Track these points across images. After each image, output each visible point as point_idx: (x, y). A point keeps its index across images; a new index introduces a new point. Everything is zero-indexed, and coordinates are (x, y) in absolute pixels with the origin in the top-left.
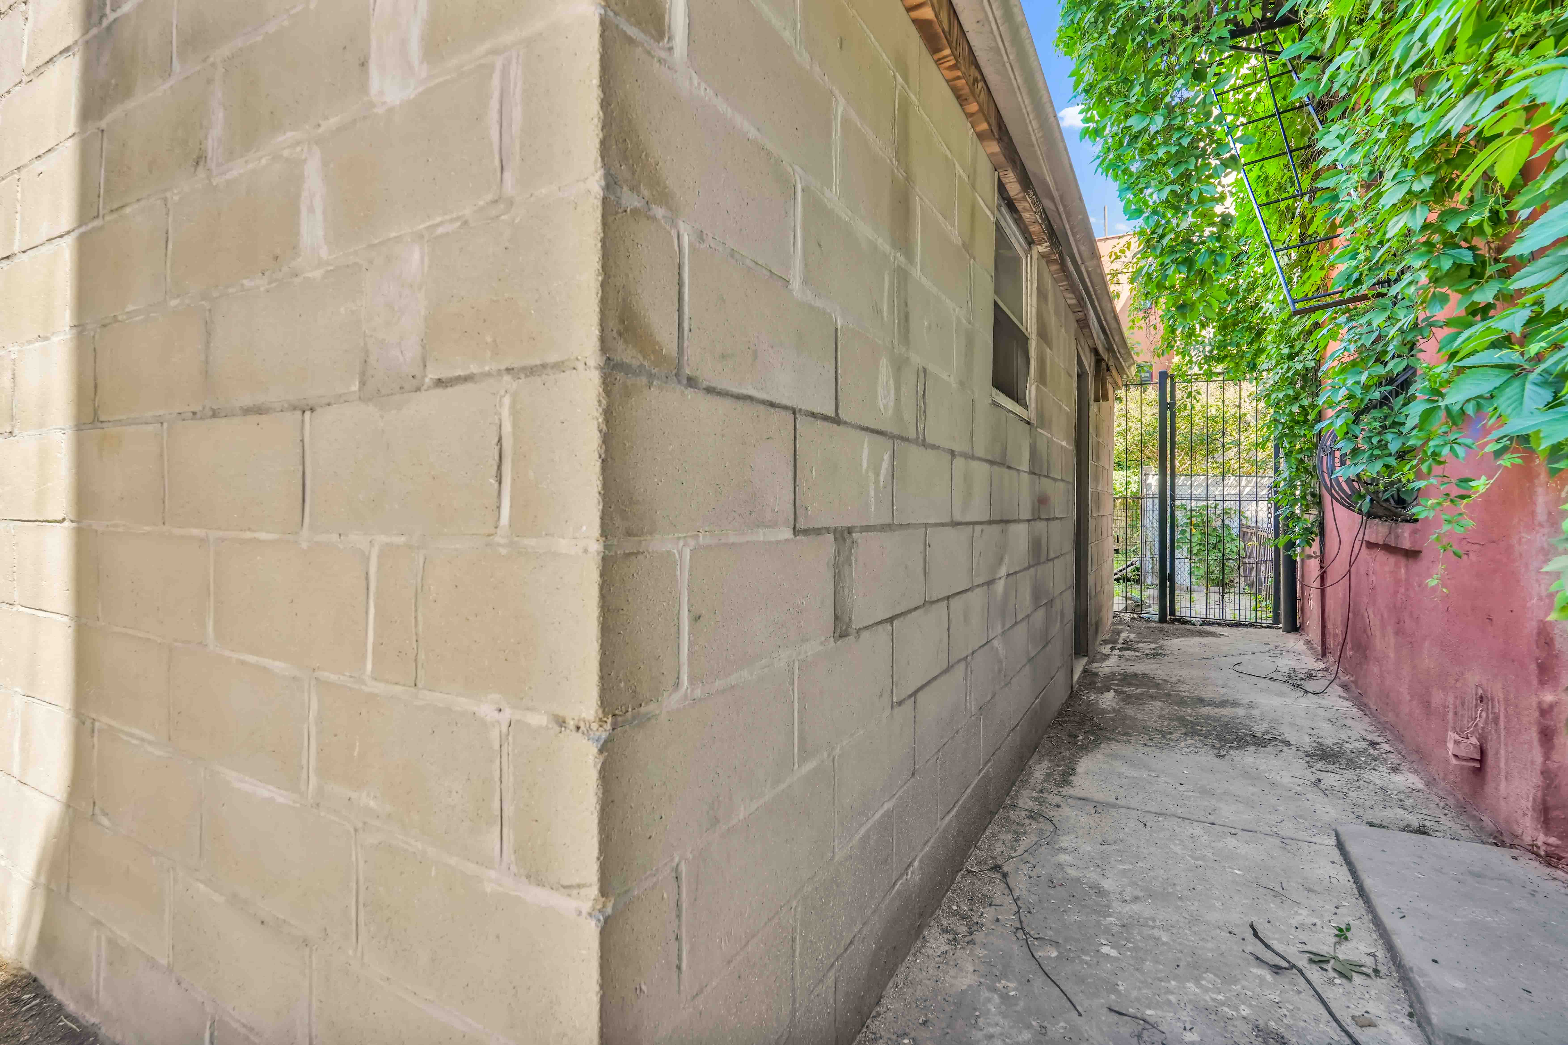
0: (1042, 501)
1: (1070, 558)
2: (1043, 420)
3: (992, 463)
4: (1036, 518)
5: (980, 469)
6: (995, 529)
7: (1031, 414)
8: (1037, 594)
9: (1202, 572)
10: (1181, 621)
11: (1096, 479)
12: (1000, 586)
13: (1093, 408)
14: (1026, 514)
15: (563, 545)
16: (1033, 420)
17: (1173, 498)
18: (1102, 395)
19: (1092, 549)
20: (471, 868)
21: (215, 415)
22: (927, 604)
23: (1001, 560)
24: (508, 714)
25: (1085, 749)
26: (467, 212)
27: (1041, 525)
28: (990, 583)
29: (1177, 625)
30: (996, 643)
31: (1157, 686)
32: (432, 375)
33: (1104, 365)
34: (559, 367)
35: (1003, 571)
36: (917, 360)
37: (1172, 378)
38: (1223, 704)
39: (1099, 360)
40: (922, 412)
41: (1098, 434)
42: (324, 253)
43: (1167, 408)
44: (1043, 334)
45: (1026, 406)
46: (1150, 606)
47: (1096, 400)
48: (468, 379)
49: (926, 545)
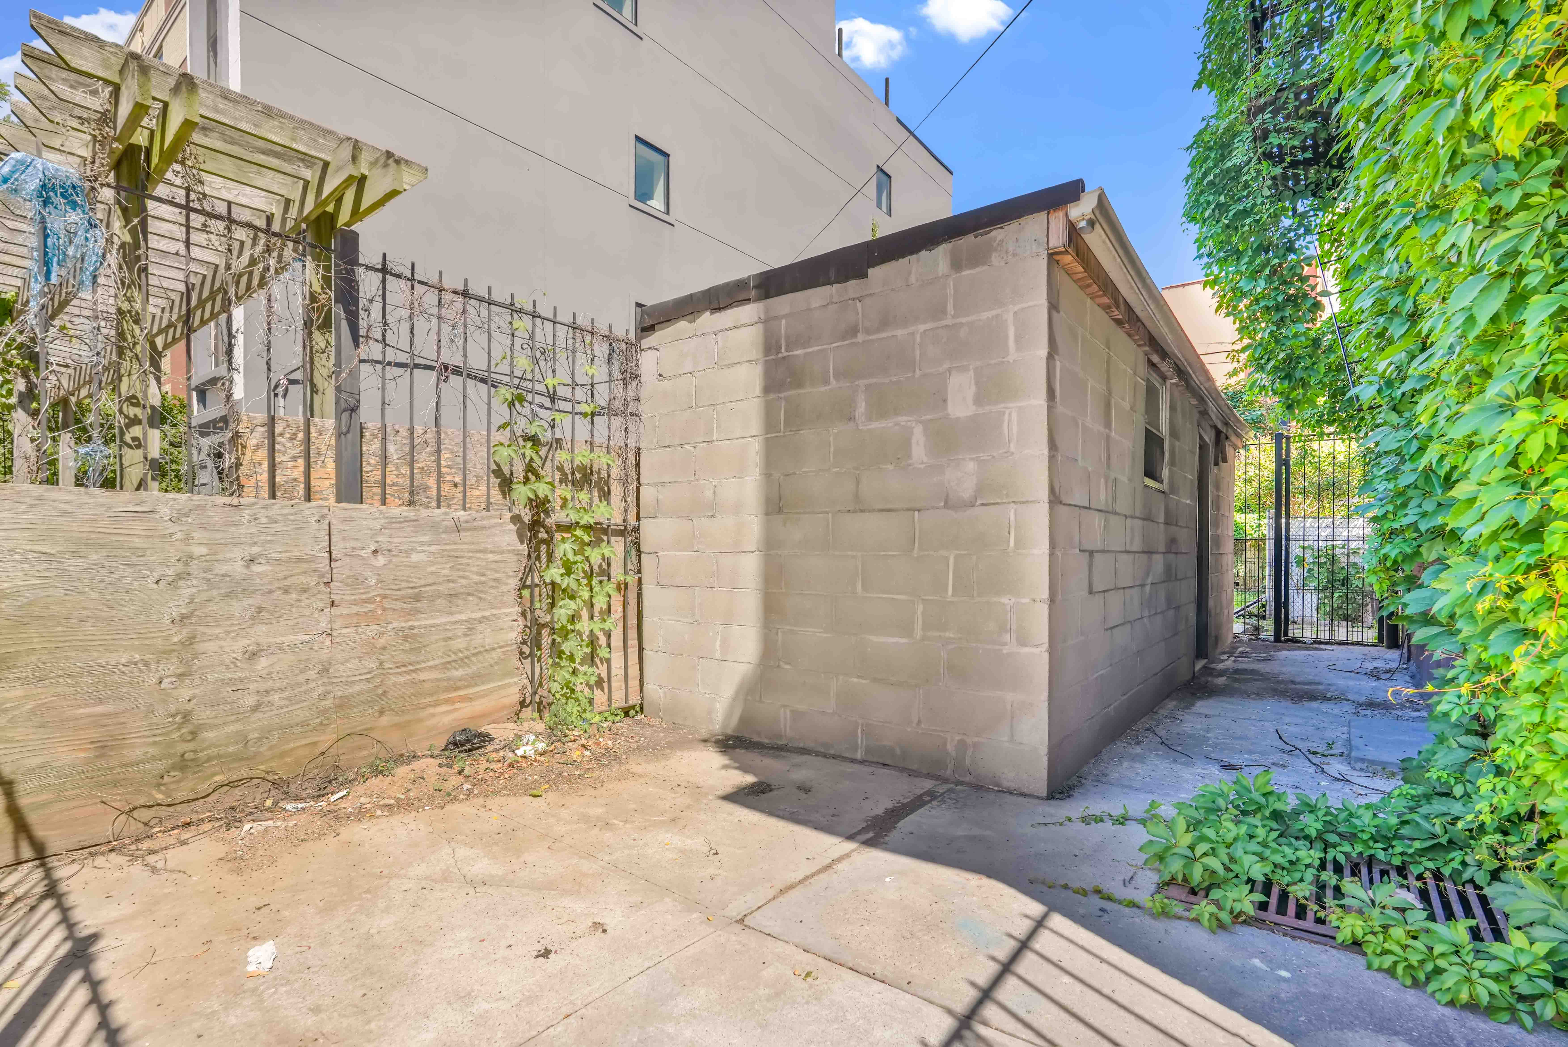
0: (1172, 541)
1: (1193, 582)
2: (1173, 489)
3: (1144, 519)
4: (1168, 552)
5: (1138, 523)
6: (1145, 556)
7: (1165, 487)
8: (1169, 600)
9: (1328, 609)
10: (1294, 640)
11: (1217, 525)
12: (1148, 588)
13: (1213, 470)
14: (1162, 549)
15: (1036, 552)
16: (1167, 490)
17: (1287, 539)
18: (1221, 457)
19: (1212, 578)
20: (997, 647)
21: (862, 511)
22: (1116, 589)
23: (1148, 575)
24: (1013, 600)
25: (1200, 698)
26: (995, 454)
27: (1172, 556)
28: (1142, 586)
29: (1290, 644)
30: (1145, 620)
31: (1262, 675)
32: (979, 502)
33: (1223, 436)
34: (1034, 502)
35: (1149, 581)
36: (1113, 475)
37: (1288, 439)
38: (1310, 683)
39: (1218, 433)
40: (1114, 499)
41: (1218, 488)
42: (925, 459)
43: (1283, 462)
44: (1174, 434)
45: (1162, 483)
46: (1267, 630)
47: (1216, 464)
48: (997, 503)
49: (1116, 561)
